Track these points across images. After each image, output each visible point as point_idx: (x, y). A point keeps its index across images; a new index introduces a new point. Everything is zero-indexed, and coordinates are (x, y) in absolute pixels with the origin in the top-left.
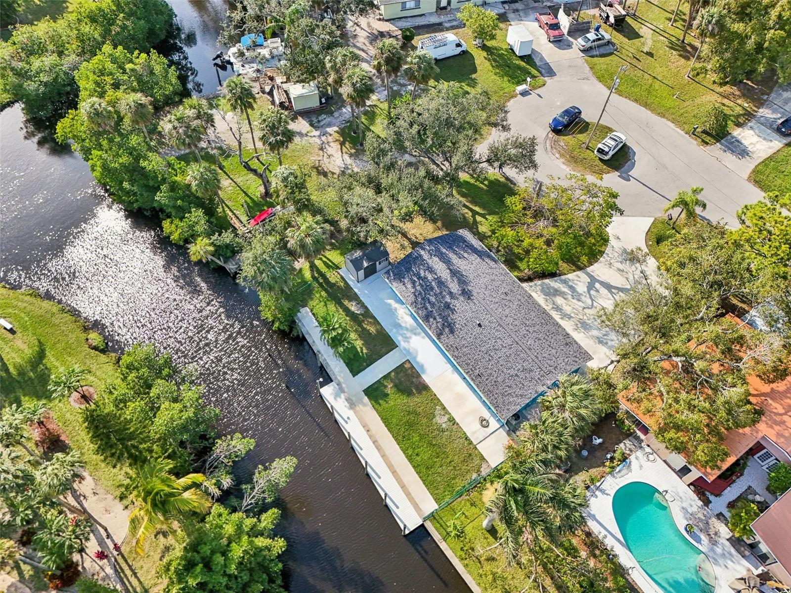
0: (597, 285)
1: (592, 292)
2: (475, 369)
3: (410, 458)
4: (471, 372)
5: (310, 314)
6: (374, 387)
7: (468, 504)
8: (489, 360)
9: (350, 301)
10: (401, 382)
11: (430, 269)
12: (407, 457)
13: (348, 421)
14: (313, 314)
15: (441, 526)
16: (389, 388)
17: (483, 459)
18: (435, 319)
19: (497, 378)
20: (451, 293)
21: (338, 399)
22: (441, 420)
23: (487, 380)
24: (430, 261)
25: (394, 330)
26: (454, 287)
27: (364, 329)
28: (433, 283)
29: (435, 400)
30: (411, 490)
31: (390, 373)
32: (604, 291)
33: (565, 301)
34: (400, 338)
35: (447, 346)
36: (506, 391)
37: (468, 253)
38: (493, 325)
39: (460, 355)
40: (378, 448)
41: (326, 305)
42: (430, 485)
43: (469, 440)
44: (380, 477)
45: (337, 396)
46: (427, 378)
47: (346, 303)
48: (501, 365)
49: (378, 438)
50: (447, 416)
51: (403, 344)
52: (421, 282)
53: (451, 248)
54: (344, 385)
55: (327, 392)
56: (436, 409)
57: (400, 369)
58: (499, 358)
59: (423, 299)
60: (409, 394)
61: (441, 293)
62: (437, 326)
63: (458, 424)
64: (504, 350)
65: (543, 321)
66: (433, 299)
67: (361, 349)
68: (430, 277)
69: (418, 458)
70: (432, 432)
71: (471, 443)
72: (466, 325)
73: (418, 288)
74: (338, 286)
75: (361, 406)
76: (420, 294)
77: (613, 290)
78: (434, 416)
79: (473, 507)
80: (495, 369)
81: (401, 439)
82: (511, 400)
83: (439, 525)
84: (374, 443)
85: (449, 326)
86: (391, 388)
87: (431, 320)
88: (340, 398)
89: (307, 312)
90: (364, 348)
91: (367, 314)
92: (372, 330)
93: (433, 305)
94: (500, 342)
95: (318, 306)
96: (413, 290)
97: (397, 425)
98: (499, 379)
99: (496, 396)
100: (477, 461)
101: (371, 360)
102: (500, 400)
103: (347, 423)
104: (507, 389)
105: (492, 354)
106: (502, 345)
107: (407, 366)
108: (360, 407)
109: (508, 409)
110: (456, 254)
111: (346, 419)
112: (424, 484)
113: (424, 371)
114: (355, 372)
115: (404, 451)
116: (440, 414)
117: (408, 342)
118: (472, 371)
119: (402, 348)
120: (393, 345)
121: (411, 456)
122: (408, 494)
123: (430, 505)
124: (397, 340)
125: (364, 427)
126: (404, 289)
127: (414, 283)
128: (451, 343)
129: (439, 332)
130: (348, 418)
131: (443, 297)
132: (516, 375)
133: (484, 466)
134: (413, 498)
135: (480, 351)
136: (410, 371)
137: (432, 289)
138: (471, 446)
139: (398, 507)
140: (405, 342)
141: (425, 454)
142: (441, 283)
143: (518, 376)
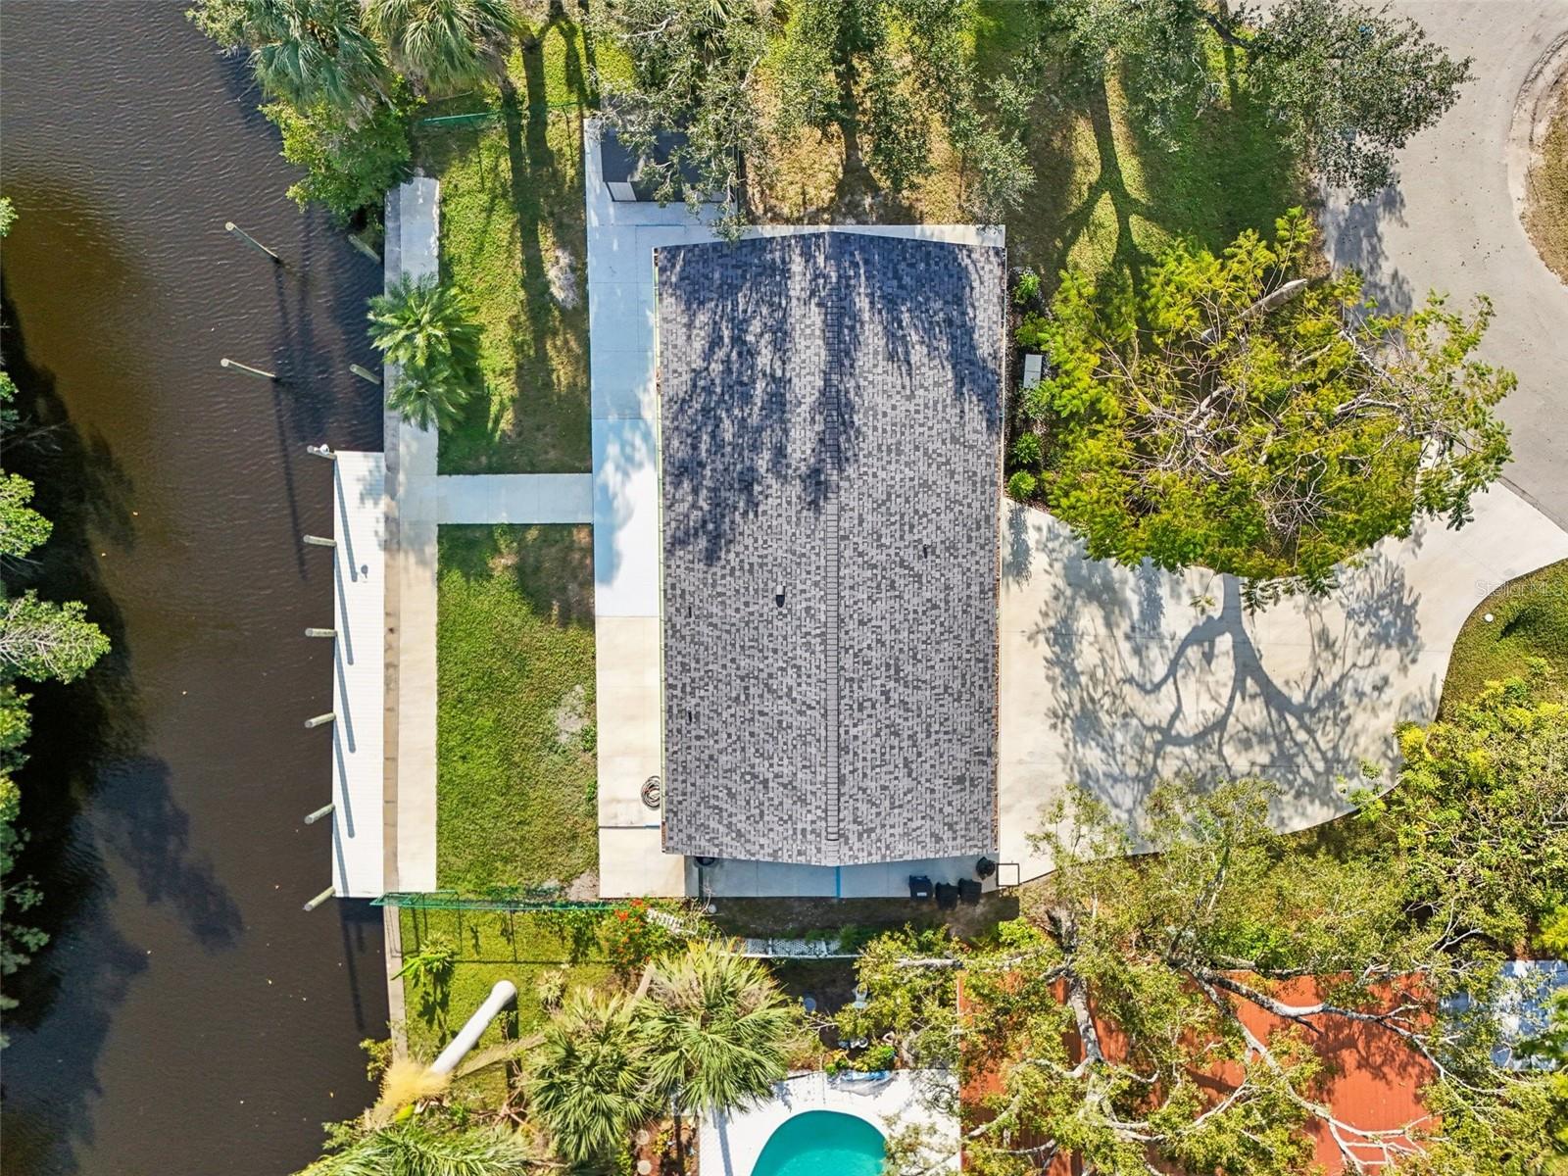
0: (1224, 642)
1: (1193, 653)
2: (692, 694)
3: (443, 755)
4: (678, 692)
5: (436, 211)
6: (470, 534)
7: (498, 927)
8: (738, 698)
9: (562, 243)
10: (537, 569)
11: (781, 336)
12: (439, 746)
13: (361, 576)
14: (443, 216)
15: (416, 928)
16: (502, 563)
17: (593, 863)
18: (695, 491)
19: (720, 752)
20: (780, 452)
21: (369, 503)
22: (566, 724)
23: (698, 738)
24: (796, 311)
25: (613, 419)
26: (802, 442)
27: (542, 358)
28: (760, 385)
29: (584, 668)
30: (402, 818)
31: (528, 526)
32: (1224, 668)
33: (1102, 631)
34: (613, 450)
35: (673, 587)
36: (716, 797)
37: (932, 349)
38: (809, 626)
39: (686, 632)
40: (391, 684)
41: (490, 210)
42: (447, 834)
43: (595, 807)
44: (352, 749)
45: (369, 493)
46: (605, 600)
47: (546, 241)
48: (752, 734)
49: (404, 660)
50: (587, 722)
51: (608, 473)
52: (734, 355)
53: (891, 303)
54: (401, 477)
55: (353, 467)
56: (571, 689)
57: (556, 534)
58: (761, 713)
59: (706, 411)
60: (540, 609)
61: (760, 430)
62: (687, 516)
63: (595, 756)
64: (784, 705)
65: (956, 685)
66: (728, 430)
67: (503, 408)
68: (765, 359)
69: (462, 768)
70: (525, 735)
71: (593, 814)
72: (751, 571)
73: (716, 367)
74: (555, 172)
75: (412, 559)
76: (708, 390)
77: (1249, 682)
78: (556, 704)
79: (504, 940)
80: (732, 730)
81: (452, 700)
82: (713, 824)
83: (411, 924)
84: (388, 666)
85: (715, 538)
86: (507, 567)
87: (686, 485)
88: (376, 504)
89: (428, 198)
90: (509, 415)
91: (576, 317)
92: (562, 373)
93: (718, 445)
94: (790, 679)
95: (465, 200)
96: (699, 364)
97: (464, 663)
98: (723, 758)
99: (690, 789)
100: (578, 858)
101: (506, 460)
102: (690, 804)
103: (354, 578)
104: (723, 795)
105: (752, 691)
106: (790, 689)
107: (581, 536)
108: (408, 561)
109: (690, 837)
110: (890, 335)
111: (358, 570)
112: (439, 826)
113: (608, 580)
114: (449, 465)
115: (443, 731)
116: (574, 708)
117: (626, 474)
118: (683, 690)
119: (599, 480)
120: (582, 460)
121: (450, 750)
122: (390, 824)
123: (420, 875)
124: (603, 451)
125: (387, 614)
126: (681, 341)
127: (715, 342)
128: (685, 585)
129: (680, 534)
130: (365, 569)
131: (755, 448)
132: (765, 782)
133: (586, 879)
134: (395, 838)
135: (733, 660)
136: (577, 556)
137: (747, 399)
138: (590, 821)
139: (351, 834)
140: (617, 468)
141: (483, 768)
142: (778, 402)
143: (766, 787)
